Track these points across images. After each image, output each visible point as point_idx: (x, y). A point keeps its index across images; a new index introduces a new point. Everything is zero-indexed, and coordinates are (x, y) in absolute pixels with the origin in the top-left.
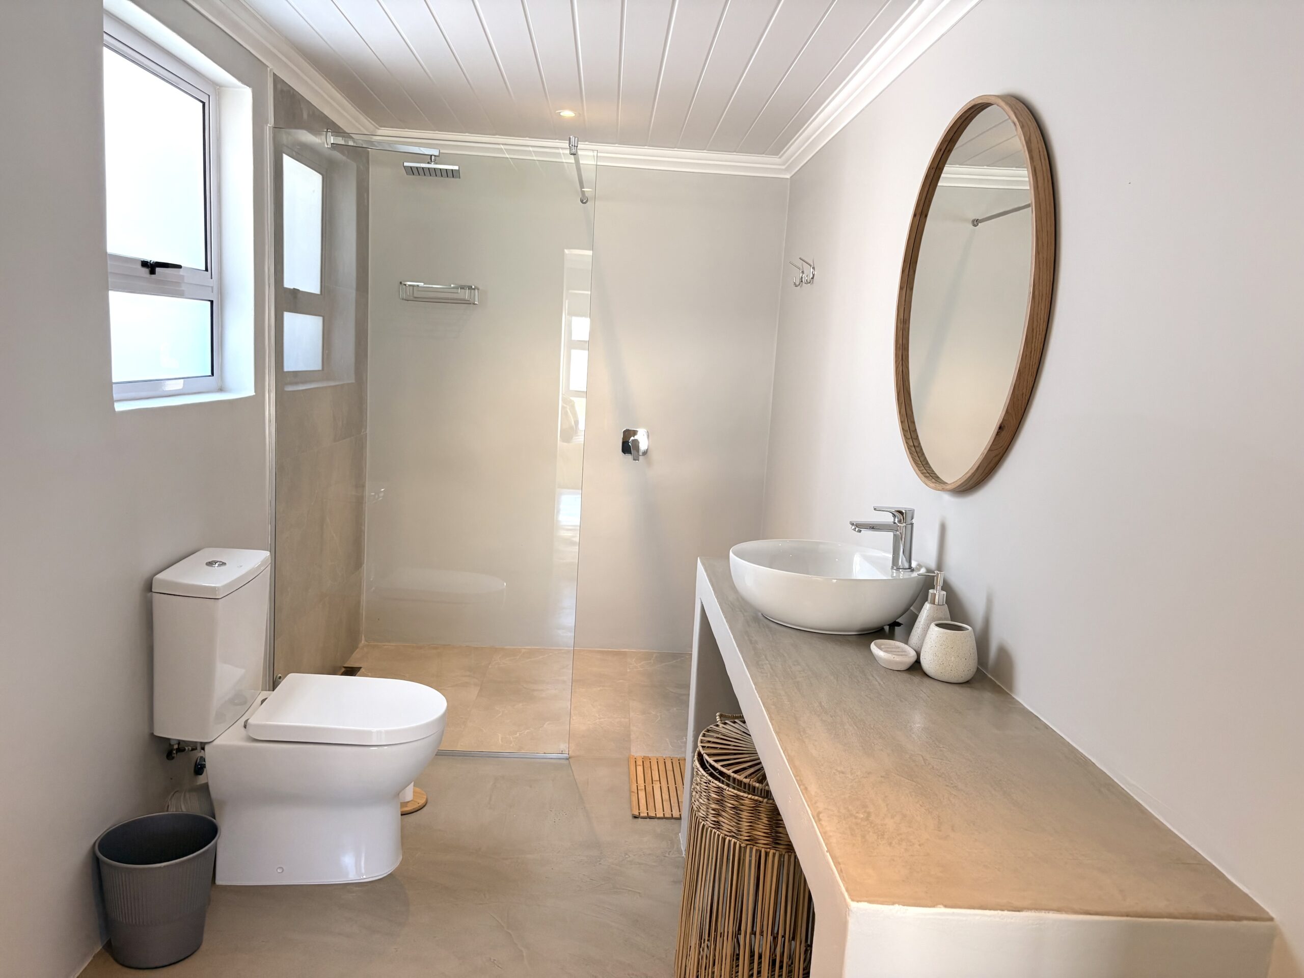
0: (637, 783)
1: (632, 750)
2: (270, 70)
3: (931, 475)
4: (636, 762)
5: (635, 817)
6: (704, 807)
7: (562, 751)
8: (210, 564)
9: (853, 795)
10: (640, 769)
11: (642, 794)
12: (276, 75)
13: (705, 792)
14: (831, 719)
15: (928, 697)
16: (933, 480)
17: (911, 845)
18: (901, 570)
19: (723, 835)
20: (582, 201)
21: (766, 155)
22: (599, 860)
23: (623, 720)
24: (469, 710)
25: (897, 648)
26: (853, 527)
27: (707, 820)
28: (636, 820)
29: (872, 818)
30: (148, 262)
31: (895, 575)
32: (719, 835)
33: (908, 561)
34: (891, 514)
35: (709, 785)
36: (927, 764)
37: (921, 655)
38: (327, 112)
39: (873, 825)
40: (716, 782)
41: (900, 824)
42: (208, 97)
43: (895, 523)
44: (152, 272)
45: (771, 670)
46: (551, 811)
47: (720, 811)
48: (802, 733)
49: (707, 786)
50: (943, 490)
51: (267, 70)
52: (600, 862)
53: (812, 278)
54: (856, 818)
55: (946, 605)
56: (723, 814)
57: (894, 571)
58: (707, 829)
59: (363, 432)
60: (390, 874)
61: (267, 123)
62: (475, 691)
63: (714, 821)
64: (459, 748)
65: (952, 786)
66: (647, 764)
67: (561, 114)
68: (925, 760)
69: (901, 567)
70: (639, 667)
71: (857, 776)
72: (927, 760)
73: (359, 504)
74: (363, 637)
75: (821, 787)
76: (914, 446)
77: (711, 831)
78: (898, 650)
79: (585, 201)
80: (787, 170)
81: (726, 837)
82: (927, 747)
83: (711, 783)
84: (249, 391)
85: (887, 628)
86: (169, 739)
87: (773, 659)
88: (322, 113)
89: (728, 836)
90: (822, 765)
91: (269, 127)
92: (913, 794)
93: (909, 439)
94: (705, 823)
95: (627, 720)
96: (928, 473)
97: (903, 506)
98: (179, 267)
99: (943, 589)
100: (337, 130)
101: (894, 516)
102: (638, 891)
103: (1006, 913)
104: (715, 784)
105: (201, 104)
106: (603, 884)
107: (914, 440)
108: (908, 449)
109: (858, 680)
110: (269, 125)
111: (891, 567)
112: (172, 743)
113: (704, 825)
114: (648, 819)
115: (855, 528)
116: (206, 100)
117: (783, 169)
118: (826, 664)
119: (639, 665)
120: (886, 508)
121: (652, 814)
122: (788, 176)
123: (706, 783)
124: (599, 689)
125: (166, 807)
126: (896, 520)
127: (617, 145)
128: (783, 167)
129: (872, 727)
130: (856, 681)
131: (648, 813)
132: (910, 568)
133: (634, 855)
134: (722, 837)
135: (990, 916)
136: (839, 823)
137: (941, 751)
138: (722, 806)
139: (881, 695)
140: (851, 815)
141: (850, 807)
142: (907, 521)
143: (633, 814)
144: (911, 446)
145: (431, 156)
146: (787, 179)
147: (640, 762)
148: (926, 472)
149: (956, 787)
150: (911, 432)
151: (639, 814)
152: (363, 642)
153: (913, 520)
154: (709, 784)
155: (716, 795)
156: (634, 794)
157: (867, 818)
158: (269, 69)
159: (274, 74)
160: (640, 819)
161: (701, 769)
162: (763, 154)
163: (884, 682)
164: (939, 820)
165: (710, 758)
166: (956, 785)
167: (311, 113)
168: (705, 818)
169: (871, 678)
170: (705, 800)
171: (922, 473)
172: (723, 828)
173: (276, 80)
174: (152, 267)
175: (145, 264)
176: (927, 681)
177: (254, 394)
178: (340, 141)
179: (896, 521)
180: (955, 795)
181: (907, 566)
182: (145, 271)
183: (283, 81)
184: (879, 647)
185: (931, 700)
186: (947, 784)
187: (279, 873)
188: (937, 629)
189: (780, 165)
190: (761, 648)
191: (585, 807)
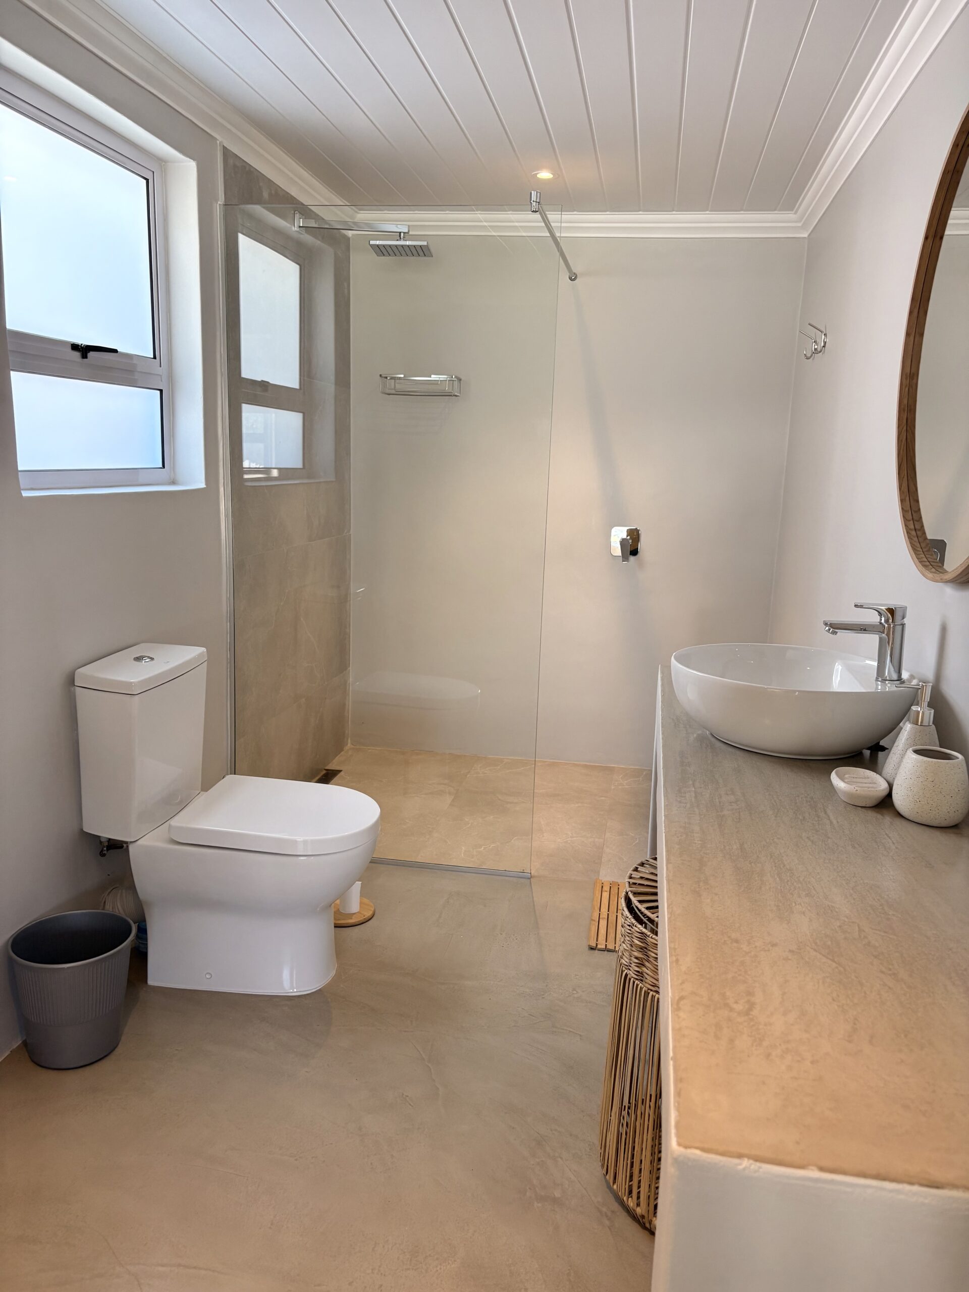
0: (600, 911)
1: (601, 873)
2: (220, 143)
3: (932, 563)
4: (602, 887)
5: (592, 949)
6: (627, 953)
7: (523, 870)
8: (138, 659)
9: (740, 975)
10: (606, 895)
11: (603, 923)
12: (226, 148)
13: (629, 936)
14: (750, 865)
15: (893, 843)
16: (933, 570)
17: (799, 1061)
18: (887, 682)
19: (647, 989)
20: (571, 279)
21: (779, 211)
22: (542, 993)
23: (597, 840)
24: (438, 819)
25: (865, 778)
26: (827, 628)
27: (629, 969)
28: (593, 952)
29: (755, 1012)
30: (78, 345)
31: (880, 687)
32: (641, 988)
33: (898, 671)
34: (877, 613)
35: (631, 929)
36: (862, 936)
37: (894, 788)
38: (294, 192)
39: (752, 1023)
40: (639, 926)
41: (792, 1025)
42: (152, 173)
43: (881, 623)
44: (84, 356)
45: (693, 799)
46: (501, 934)
47: (644, 961)
48: (701, 884)
49: (630, 930)
50: (943, 581)
51: (217, 143)
52: (543, 996)
53: (823, 347)
54: (731, 1010)
55: (933, 726)
56: (647, 964)
57: (879, 683)
58: (630, 979)
59: (346, 533)
60: (320, 990)
61: (217, 201)
62: (449, 799)
63: (638, 972)
64: (420, 859)
65: (890, 972)
66: (614, 891)
67: (538, 176)
68: (860, 930)
69: (888, 678)
70: (625, 784)
71: (756, 947)
72: (864, 931)
73: (341, 606)
74: (349, 741)
75: (699, 960)
76: (915, 530)
77: (634, 982)
78: (866, 781)
79: (573, 278)
80: (804, 227)
81: (649, 991)
82: (869, 913)
83: (634, 927)
84: (200, 483)
85: (867, 753)
86: (99, 837)
87: (702, 786)
88: (288, 193)
89: (651, 990)
90: (712, 929)
91: (219, 204)
92: (828, 980)
93: (909, 521)
94: (628, 973)
95: (602, 840)
96: (929, 562)
97: (893, 603)
98: (115, 351)
99: (930, 705)
100: (304, 211)
101: (880, 614)
102: (580, 1033)
103: (916, 1188)
104: (639, 928)
105: (145, 181)
106: (542, 1021)
107: (915, 522)
108: (907, 533)
109: (804, 818)
110: (219, 203)
111: (875, 678)
112: (102, 840)
113: (626, 975)
114: (606, 952)
115: (829, 630)
116: (149, 176)
117: (799, 227)
118: (769, 794)
119: (625, 782)
120: (870, 604)
121: (611, 947)
122: (806, 235)
123: (629, 926)
124: (577, 805)
125: (102, 904)
126: (883, 619)
127: (608, 213)
128: (800, 225)
129: (801, 879)
130: (800, 817)
131: (606, 945)
132: (900, 679)
133: (583, 991)
134: (645, 991)
135: (891, 1191)
136: (704, 1015)
137: (888, 919)
138: (647, 955)
139: (829, 838)
140: (726, 1005)
141: (728, 994)
142: (896, 621)
143: (589, 945)
144: (910, 529)
145: (400, 233)
146: (805, 238)
147: (606, 888)
148: (926, 560)
149: (894, 974)
150: (913, 512)
151: (597, 945)
152: (349, 745)
153: (905, 619)
154: (632, 927)
155: (639, 941)
156: (594, 922)
157: (747, 1013)
158: (218, 142)
159: (224, 148)
160: (597, 951)
161: (626, 909)
162: (775, 210)
163: (839, 821)
164: (855, 1024)
165: (635, 897)
166: (896, 972)
167: (273, 192)
168: (628, 967)
169: (822, 814)
170: (628, 945)
171: (920, 562)
172: (647, 981)
173: (226, 152)
174: (84, 351)
175: (75, 347)
176: (898, 822)
177: (205, 486)
178: (312, 223)
179: (883, 621)
180: (890, 988)
181: (895, 677)
182: (77, 355)
183: (236, 155)
184: (842, 778)
185: (897, 848)
186: (884, 969)
187: (208, 978)
188: (915, 756)
189: (796, 222)
190: (692, 772)
191: (538, 933)
